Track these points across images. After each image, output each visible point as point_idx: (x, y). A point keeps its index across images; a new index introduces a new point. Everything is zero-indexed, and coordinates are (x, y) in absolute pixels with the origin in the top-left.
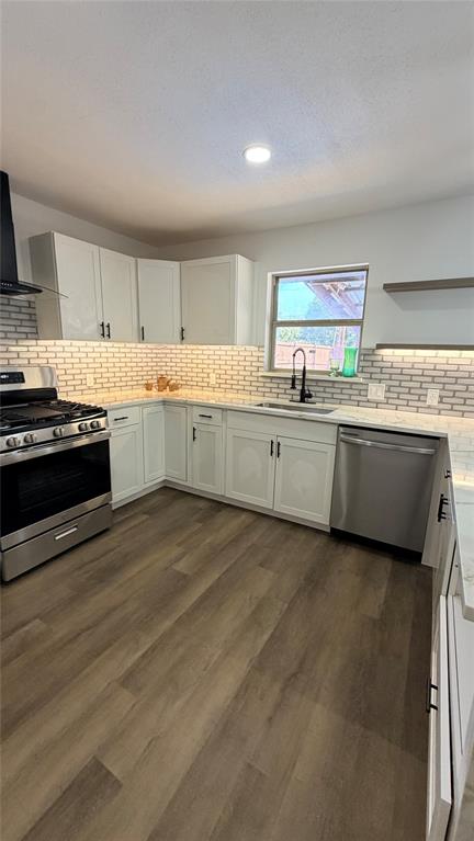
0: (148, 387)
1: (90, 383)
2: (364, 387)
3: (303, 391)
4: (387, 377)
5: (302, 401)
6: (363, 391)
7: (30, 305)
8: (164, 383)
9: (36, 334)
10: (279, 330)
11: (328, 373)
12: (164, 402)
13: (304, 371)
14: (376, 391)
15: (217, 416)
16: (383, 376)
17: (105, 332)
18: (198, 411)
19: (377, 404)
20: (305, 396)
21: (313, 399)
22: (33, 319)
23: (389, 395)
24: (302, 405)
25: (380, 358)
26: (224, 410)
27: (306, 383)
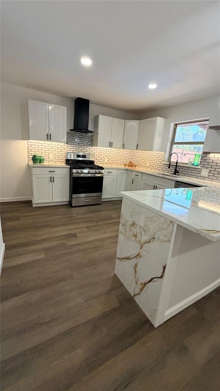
0: (125, 165)
1: (106, 161)
2: (200, 170)
3: (176, 170)
4: (210, 166)
5: (175, 174)
6: (199, 172)
7: (92, 136)
8: (131, 165)
9: (92, 145)
10: (175, 146)
11: (187, 164)
12: (127, 170)
13: (177, 163)
14: (205, 172)
15: (140, 175)
16: (208, 166)
17: (111, 145)
18: (135, 173)
19: (204, 178)
20: (176, 172)
21: (179, 174)
22: (92, 140)
23: (210, 174)
24: (174, 175)
25: (208, 158)
26: (142, 173)
27: (178, 167)
